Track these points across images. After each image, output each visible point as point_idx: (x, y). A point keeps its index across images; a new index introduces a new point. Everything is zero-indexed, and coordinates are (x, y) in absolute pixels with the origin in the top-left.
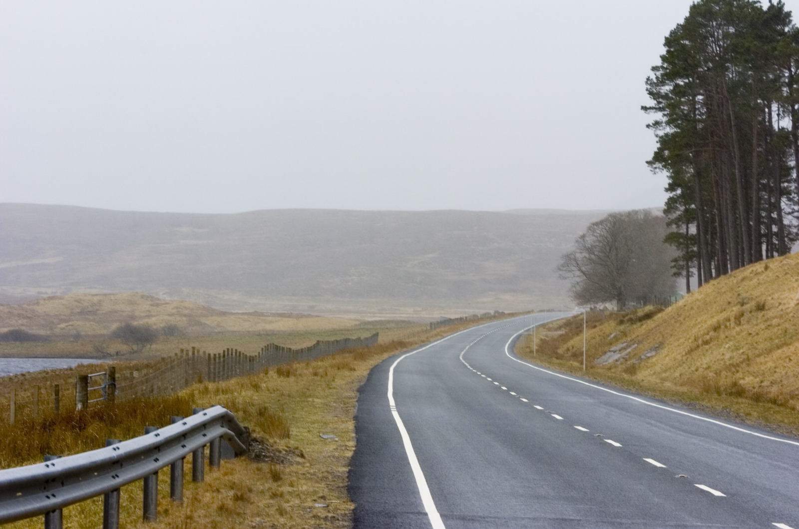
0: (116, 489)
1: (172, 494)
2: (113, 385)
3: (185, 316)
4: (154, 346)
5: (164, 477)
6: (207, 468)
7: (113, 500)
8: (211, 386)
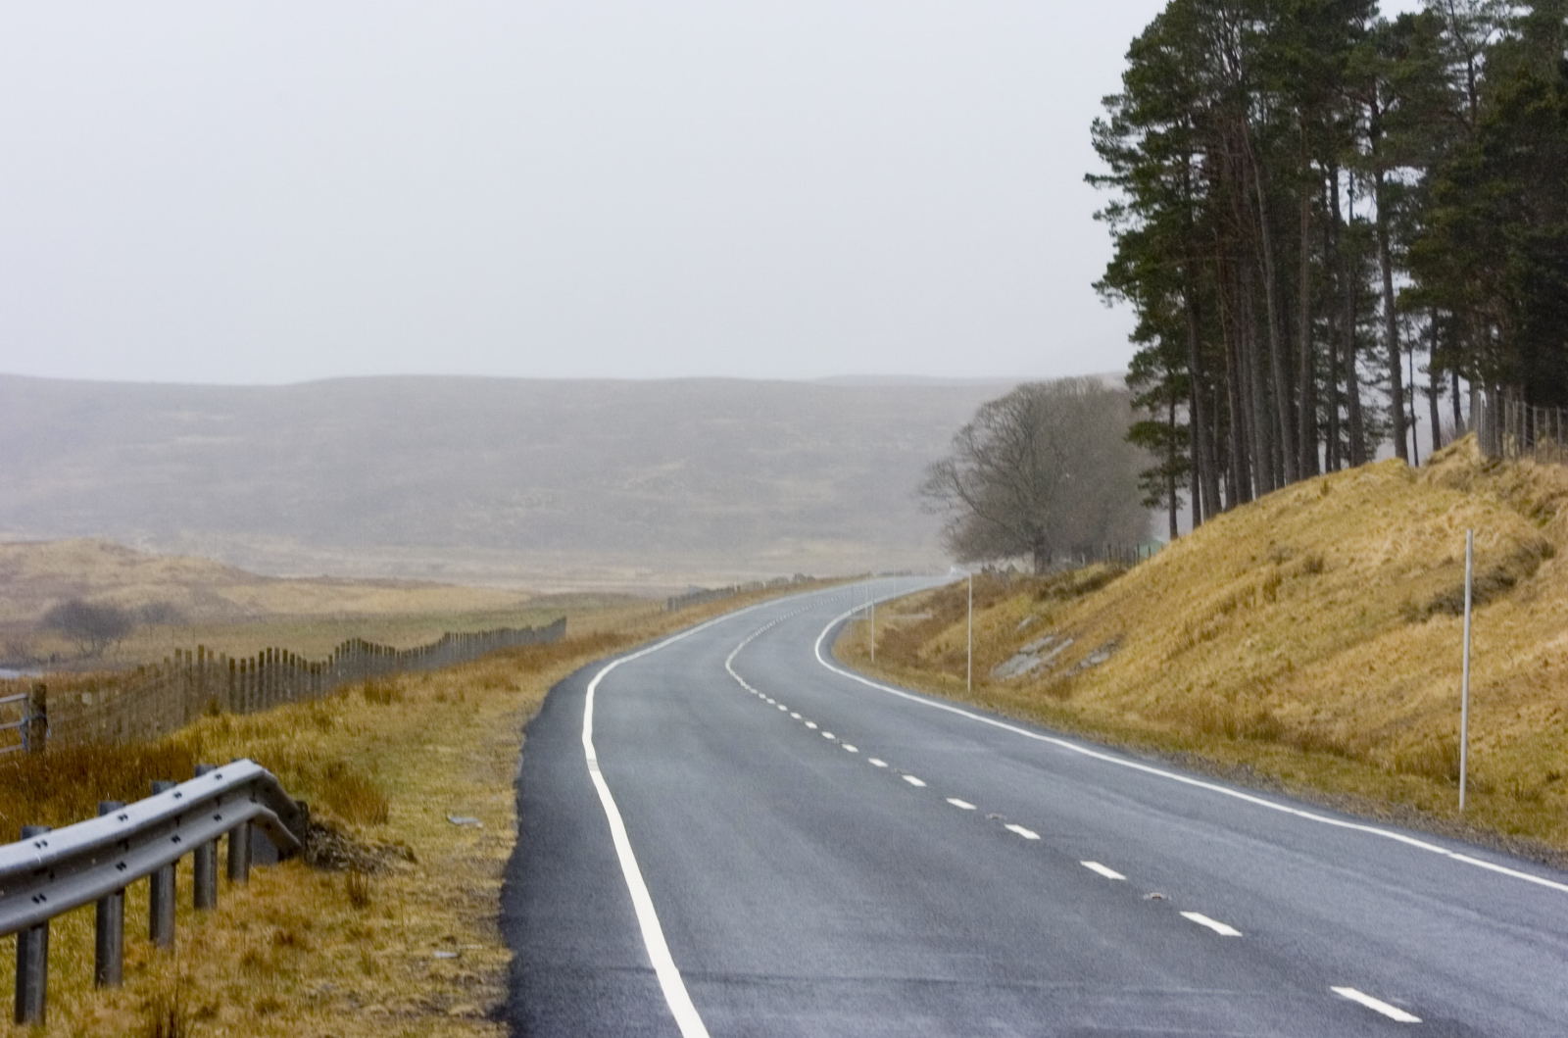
0: (41, 925)
1: (153, 933)
2: (41, 721)
3: (186, 584)
4: (125, 644)
5: (137, 901)
6: (222, 883)
7: (36, 946)
8: (236, 722)
